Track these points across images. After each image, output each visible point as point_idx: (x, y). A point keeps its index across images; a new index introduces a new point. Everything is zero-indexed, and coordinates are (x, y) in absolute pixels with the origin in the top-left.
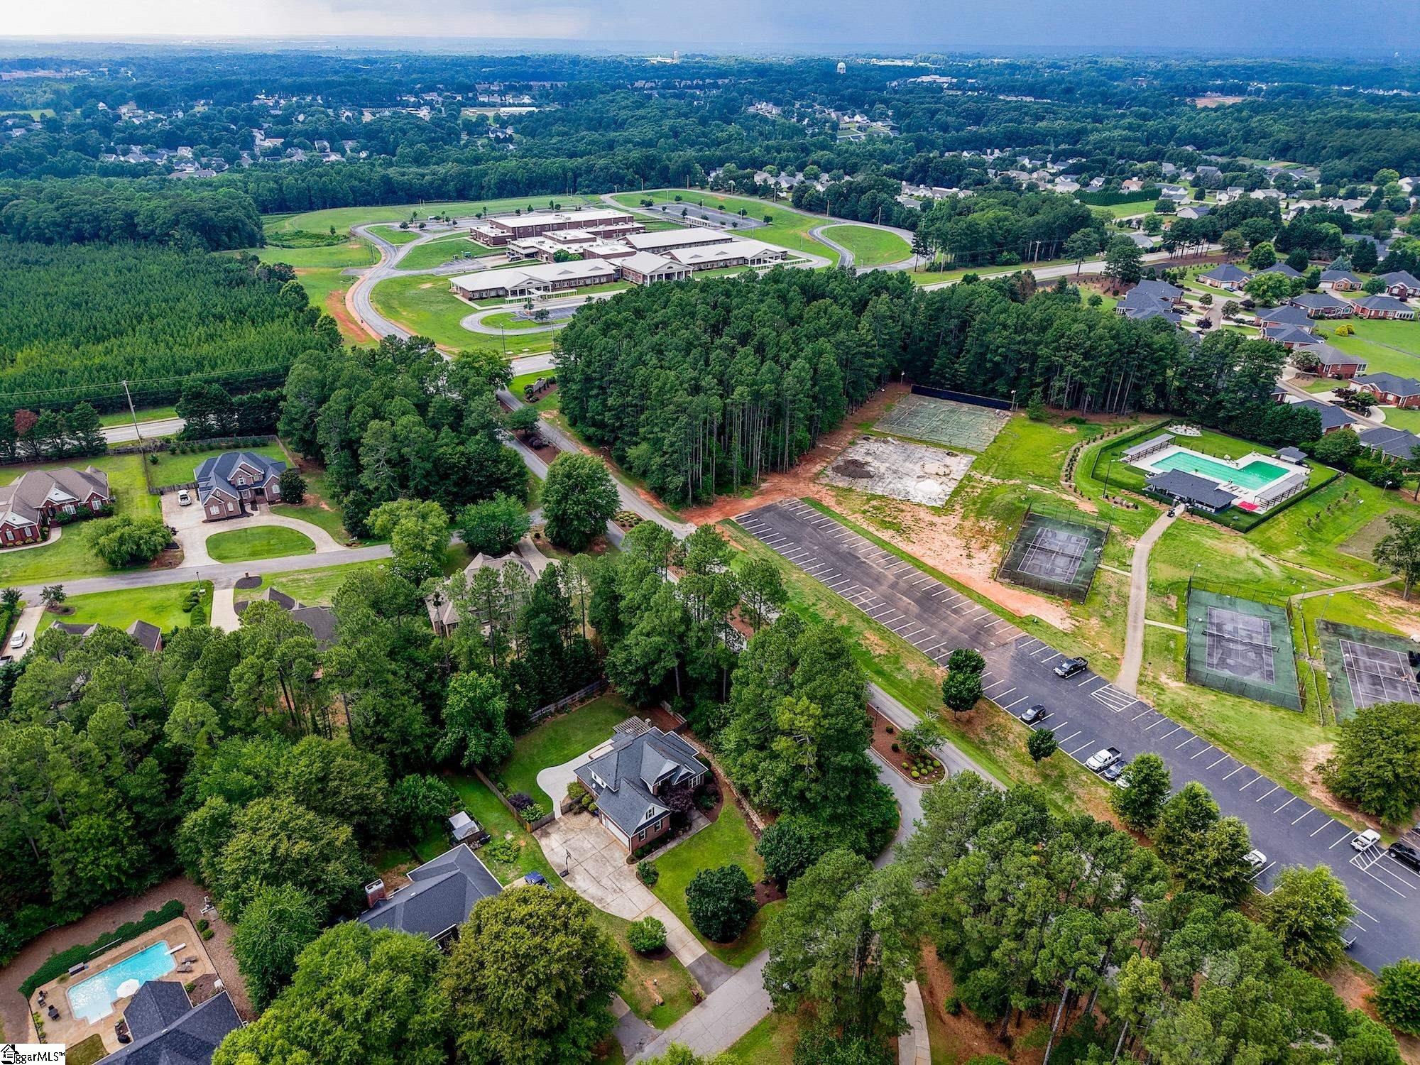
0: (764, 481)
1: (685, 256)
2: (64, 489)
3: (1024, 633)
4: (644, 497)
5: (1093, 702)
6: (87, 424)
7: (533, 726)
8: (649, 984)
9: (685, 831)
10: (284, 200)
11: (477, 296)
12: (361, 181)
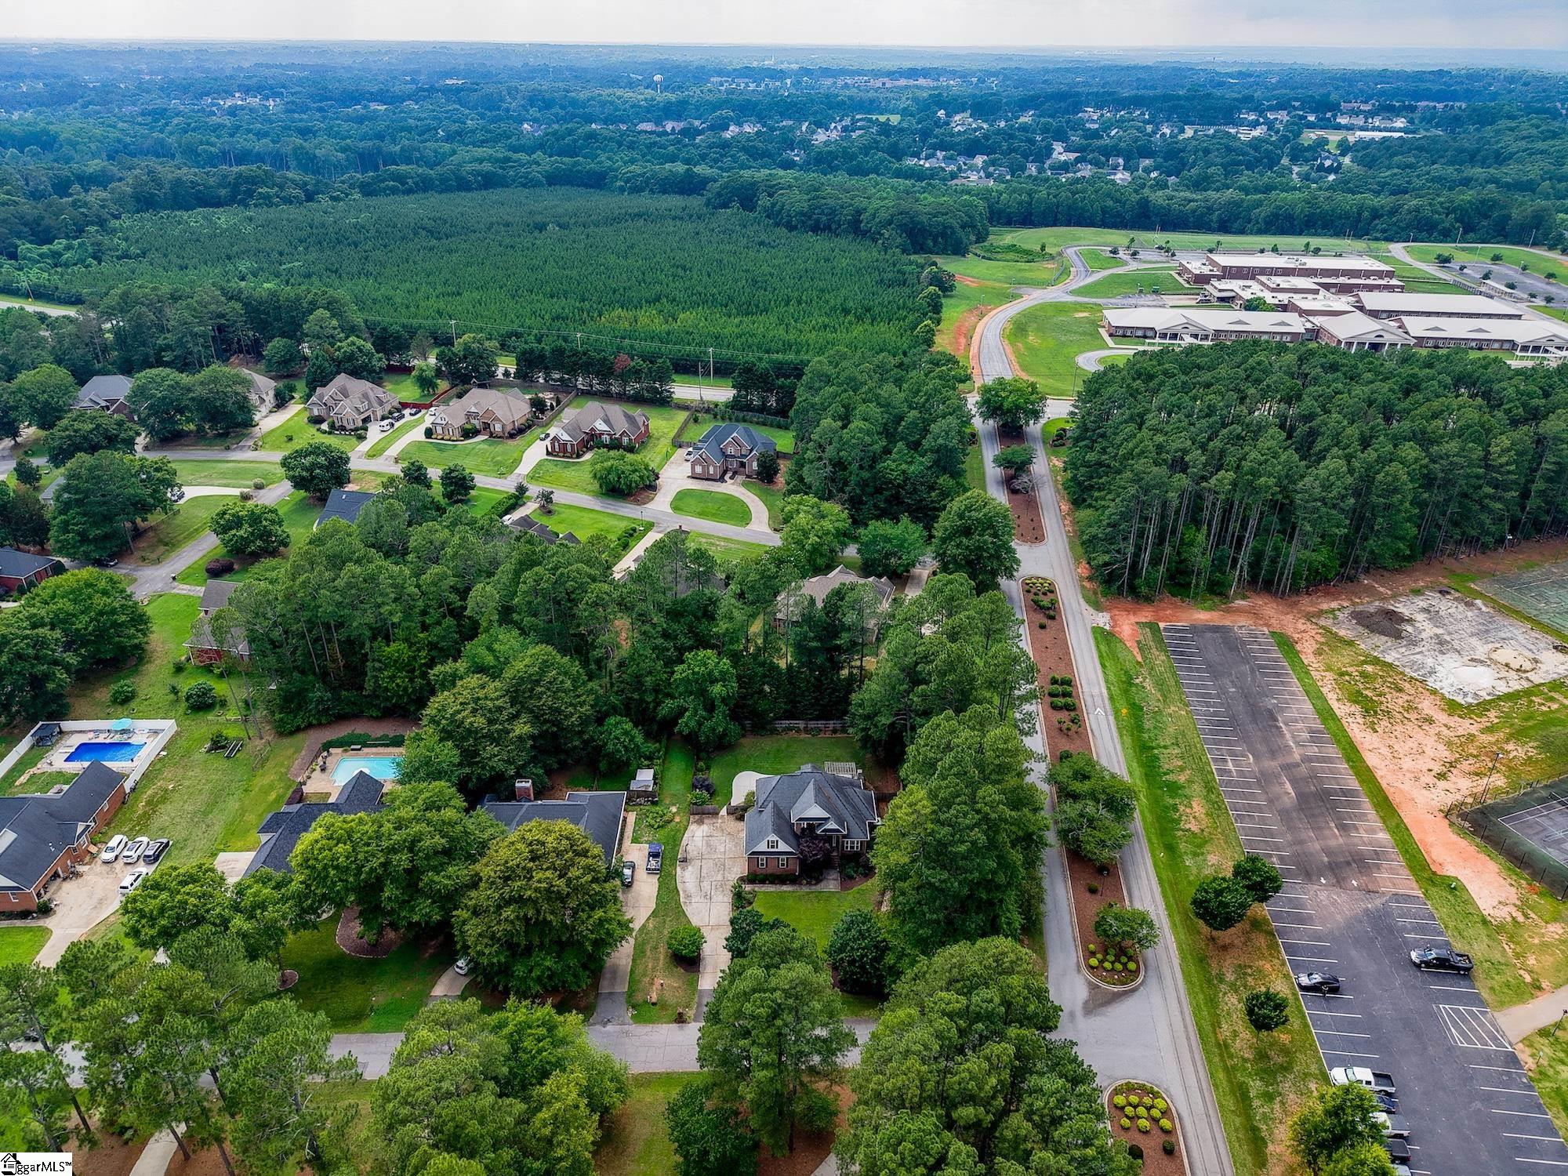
0: (1244, 598)
1: (1417, 327)
2: (607, 421)
3: (1419, 893)
4: (1083, 570)
5: (1434, 1016)
6: (663, 377)
7: (774, 732)
8: (658, 981)
9: (809, 883)
10: (1031, 214)
11: (1121, 332)
12: (1117, 201)
